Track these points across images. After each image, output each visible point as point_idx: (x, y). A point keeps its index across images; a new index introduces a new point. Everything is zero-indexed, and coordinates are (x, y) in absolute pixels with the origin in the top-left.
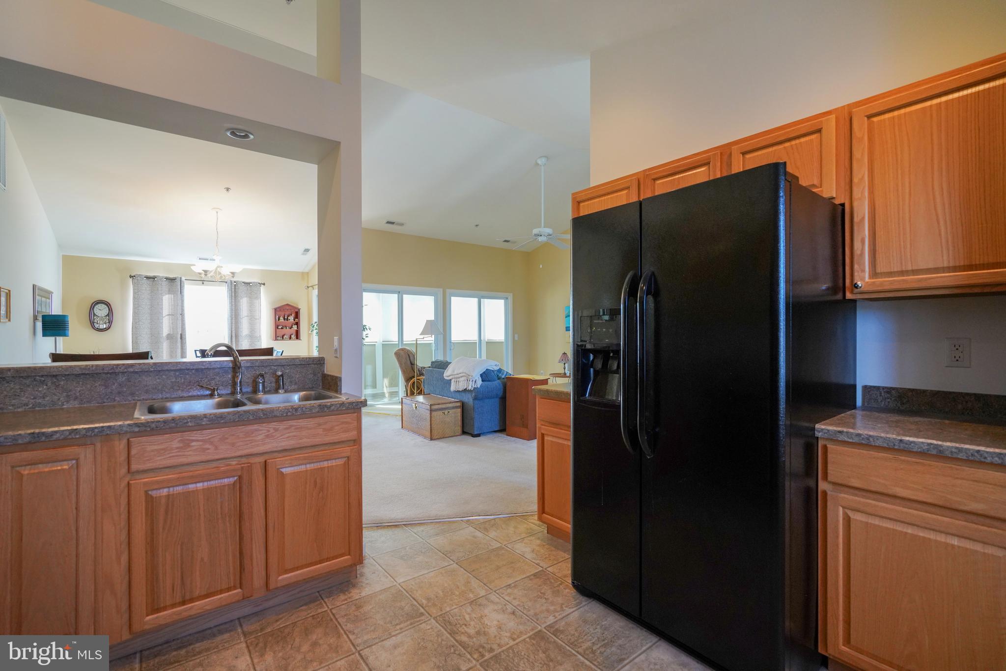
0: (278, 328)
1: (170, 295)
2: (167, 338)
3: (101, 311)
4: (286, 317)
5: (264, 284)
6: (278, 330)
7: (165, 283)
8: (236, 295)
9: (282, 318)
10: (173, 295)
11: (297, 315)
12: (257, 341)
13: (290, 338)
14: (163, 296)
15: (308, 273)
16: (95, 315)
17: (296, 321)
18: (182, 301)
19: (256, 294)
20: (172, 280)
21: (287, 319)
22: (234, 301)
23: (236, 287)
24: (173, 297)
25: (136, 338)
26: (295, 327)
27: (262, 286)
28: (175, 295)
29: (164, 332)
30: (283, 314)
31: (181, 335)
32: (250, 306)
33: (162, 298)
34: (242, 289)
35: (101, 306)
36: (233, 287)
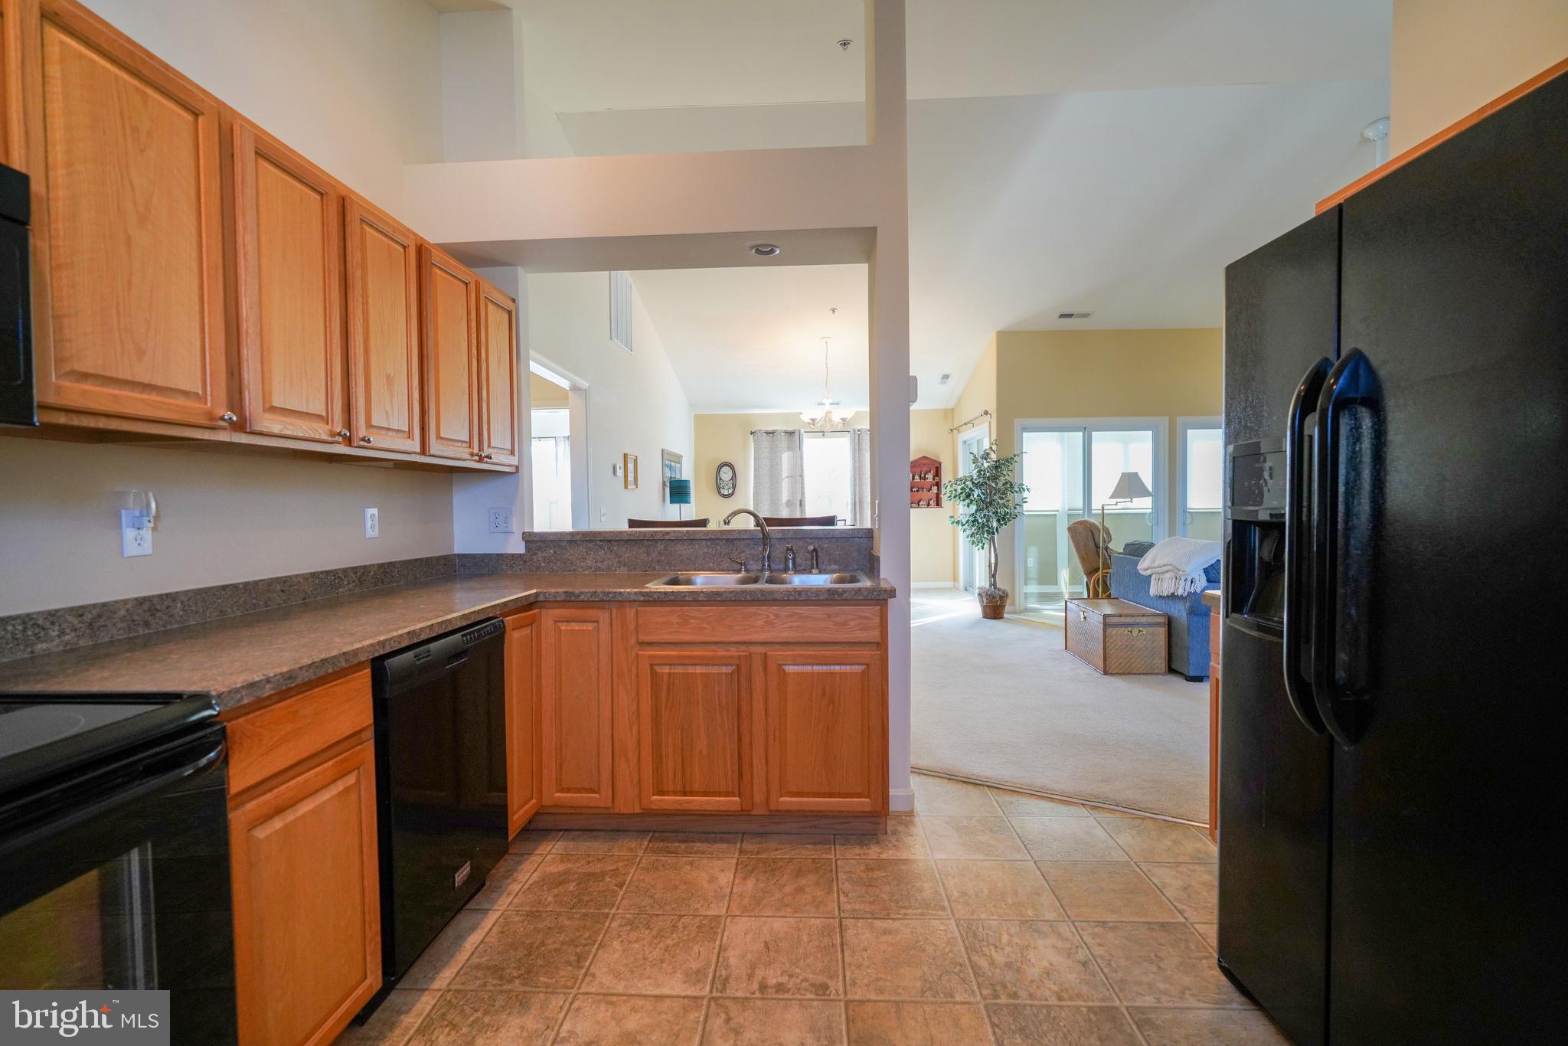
0: (912, 491)
1: (789, 452)
2: (787, 504)
3: (726, 475)
4: (923, 475)
7: (784, 438)
9: (917, 477)
10: (792, 452)
11: (937, 473)
13: (928, 505)
14: (782, 453)
15: (953, 410)
16: (721, 479)
17: (936, 480)
18: (802, 459)
20: (791, 433)
21: (925, 478)
22: (857, 456)
23: (861, 437)
24: (792, 454)
25: (757, 504)
26: (935, 489)
28: (794, 452)
29: (783, 498)
30: (919, 470)
31: (801, 501)
33: (781, 456)
35: (726, 469)
36: (857, 438)
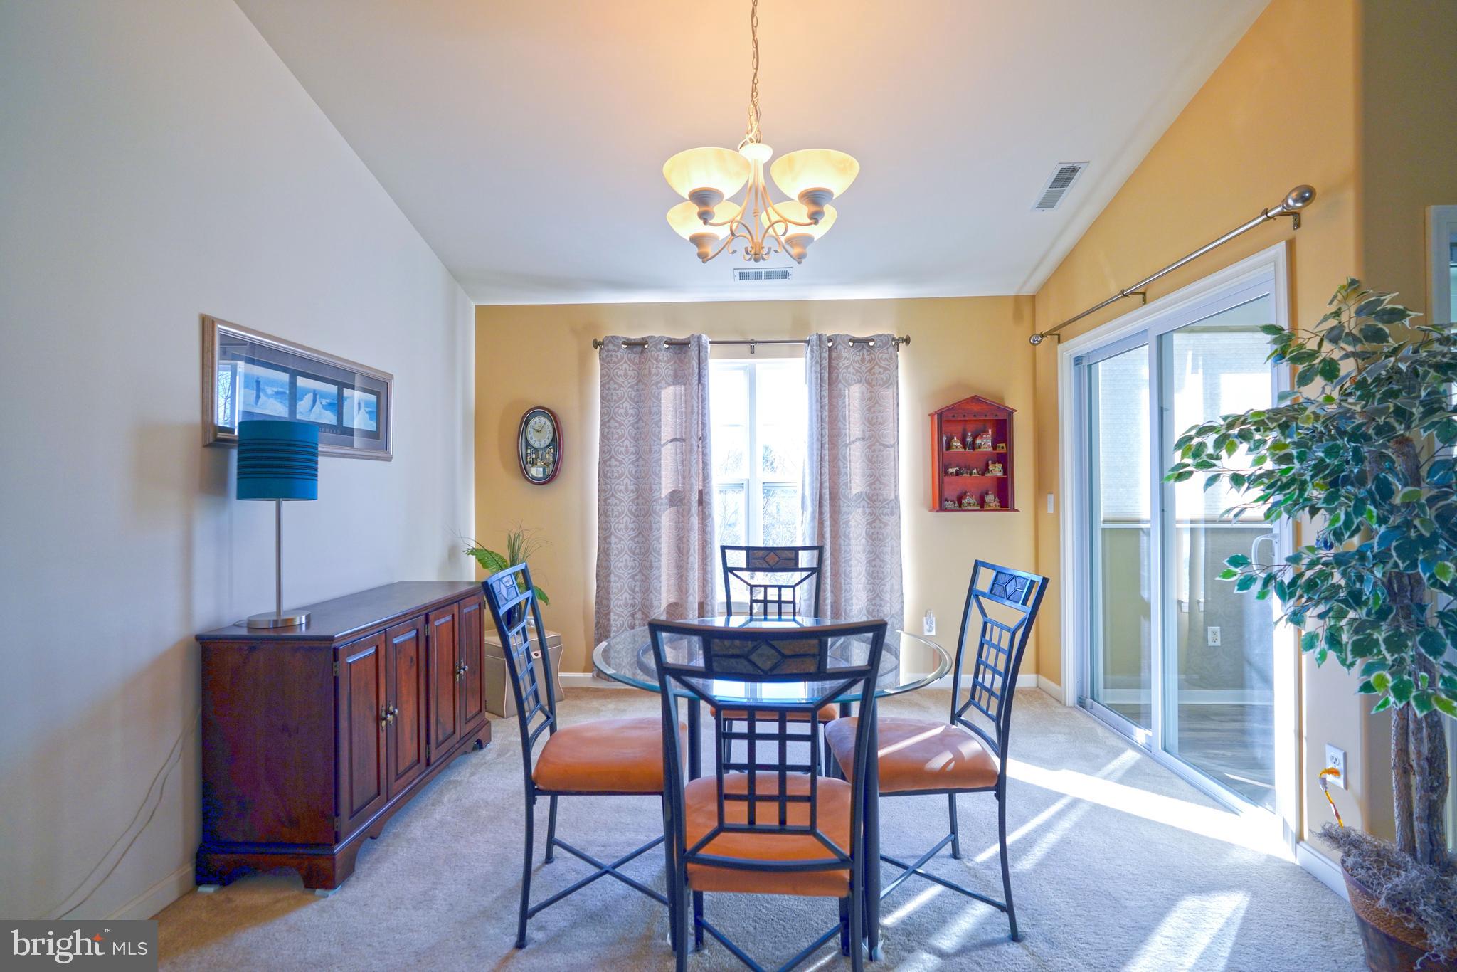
0: (946, 473)
1: (678, 388)
2: (671, 501)
3: (540, 434)
4: (969, 439)
5: (907, 341)
6: (946, 479)
7: (665, 355)
8: (834, 376)
9: (956, 443)
10: (683, 388)
11: (1002, 428)
12: (888, 511)
13: (982, 504)
14: (661, 388)
15: (1033, 297)
16: (527, 443)
17: (999, 450)
18: (703, 400)
19: (886, 369)
20: (680, 346)
21: (974, 445)
22: (826, 393)
23: (834, 355)
24: (683, 392)
25: (605, 500)
26: (996, 470)
27: (902, 346)
28: (688, 385)
29: (663, 486)
30: (960, 428)
31: (701, 492)
32: (869, 409)
33: (659, 394)
34: (848, 357)
35: (540, 421)
36: (826, 355)
